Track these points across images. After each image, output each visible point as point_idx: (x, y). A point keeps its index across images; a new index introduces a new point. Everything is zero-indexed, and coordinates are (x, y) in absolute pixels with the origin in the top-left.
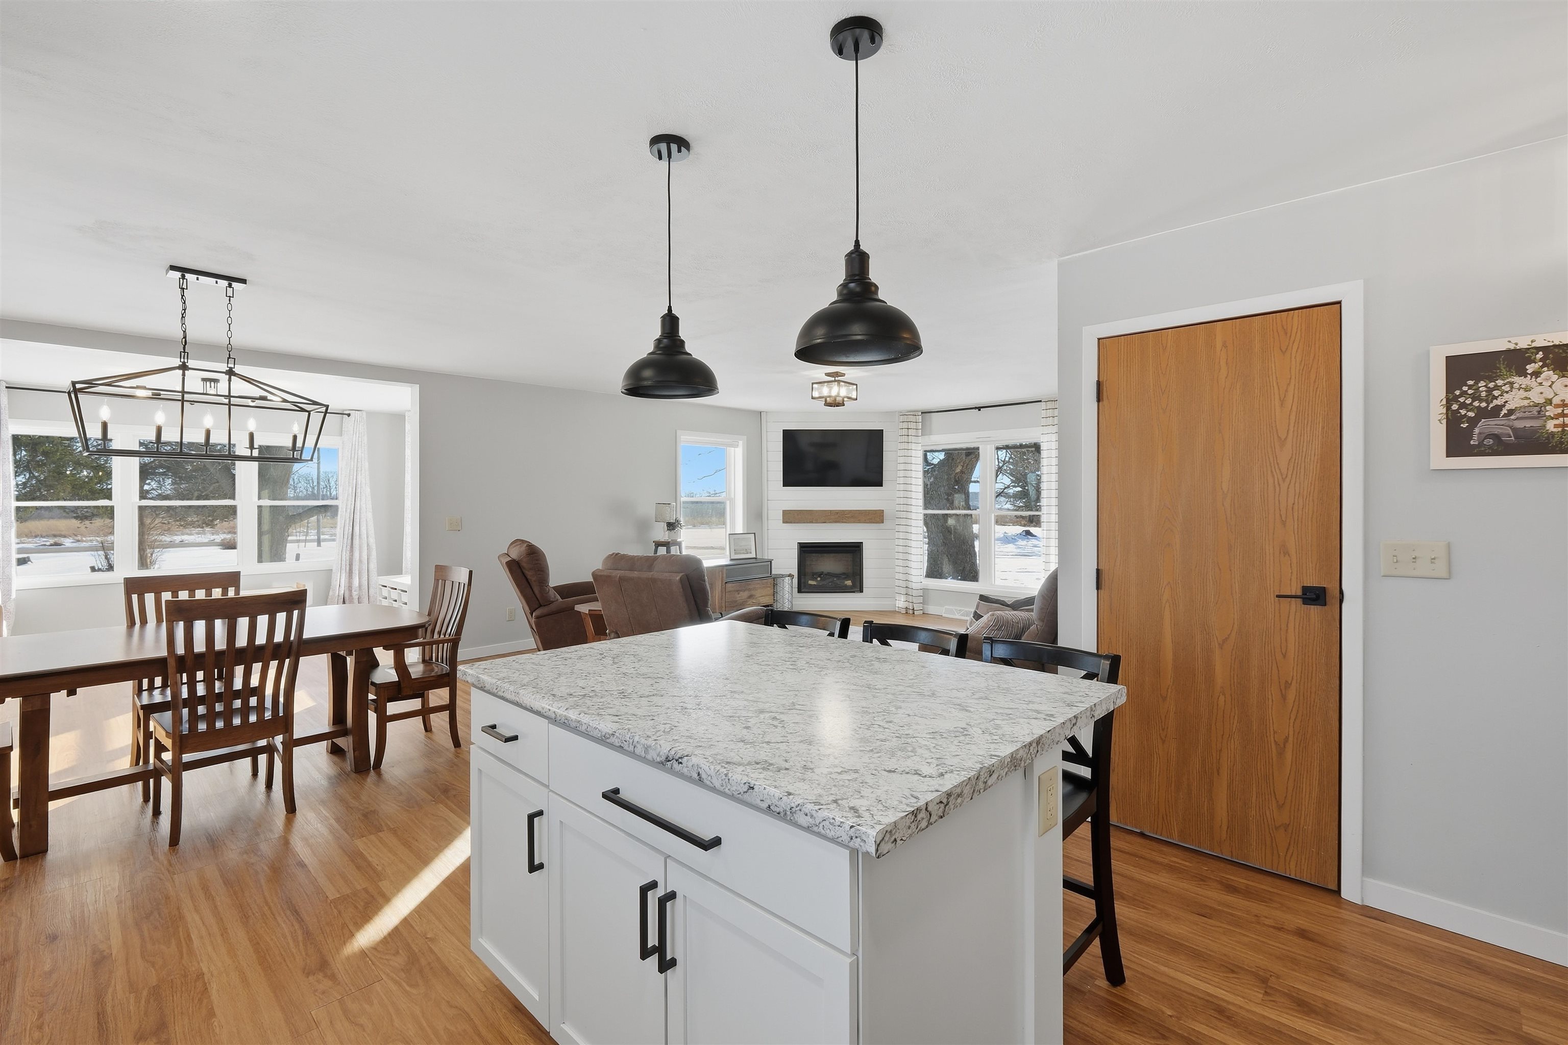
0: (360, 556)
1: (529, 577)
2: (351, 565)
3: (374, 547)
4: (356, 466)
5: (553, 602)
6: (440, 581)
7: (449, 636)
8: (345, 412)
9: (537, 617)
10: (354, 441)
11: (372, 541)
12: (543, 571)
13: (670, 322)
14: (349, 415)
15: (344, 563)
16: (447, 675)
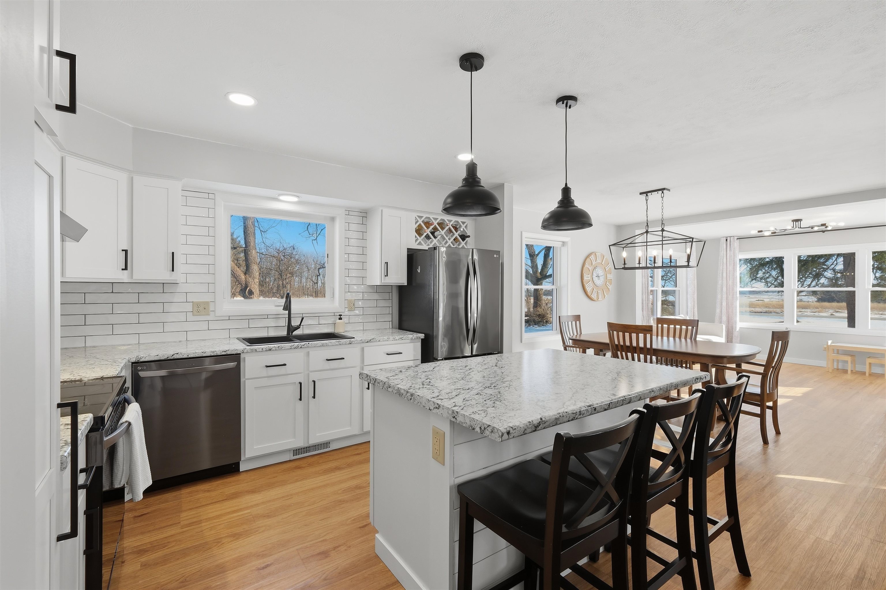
13: (566, 191)
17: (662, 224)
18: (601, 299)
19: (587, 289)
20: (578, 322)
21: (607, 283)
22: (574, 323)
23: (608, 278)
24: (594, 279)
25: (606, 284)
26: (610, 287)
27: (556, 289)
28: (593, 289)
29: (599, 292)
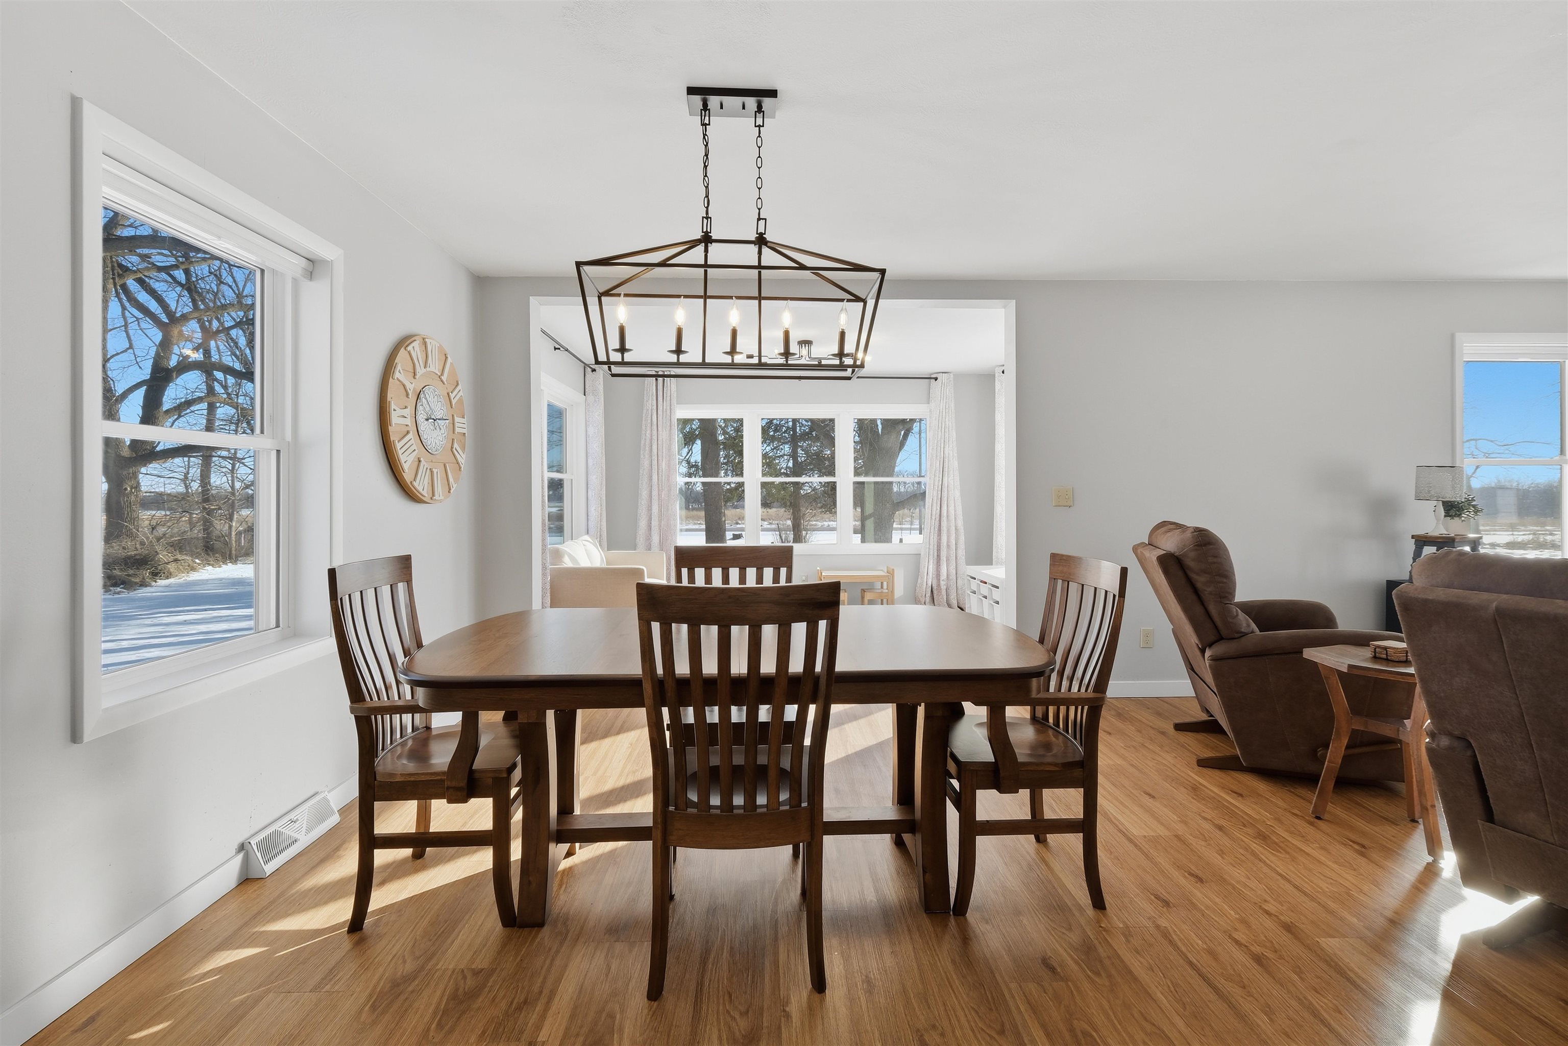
0: (948, 541)
1: (1199, 585)
2: (939, 550)
3: (962, 531)
4: (943, 437)
5: (1245, 634)
6: (1060, 582)
7: (1086, 691)
8: (932, 376)
9: (1214, 659)
10: (941, 407)
11: (960, 523)
12: (1226, 577)
14: (936, 379)
15: (931, 547)
16: (1081, 764)
17: (759, 219)
18: (441, 497)
19: (403, 458)
20: (401, 587)
21: (456, 445)
22: (386, 591)
23: (457, 430)
24: (421, 429)
25: (452, 448)
26: (462, 458)
27: (274, 453)
28: (420, 461)
29: (435, 471)
